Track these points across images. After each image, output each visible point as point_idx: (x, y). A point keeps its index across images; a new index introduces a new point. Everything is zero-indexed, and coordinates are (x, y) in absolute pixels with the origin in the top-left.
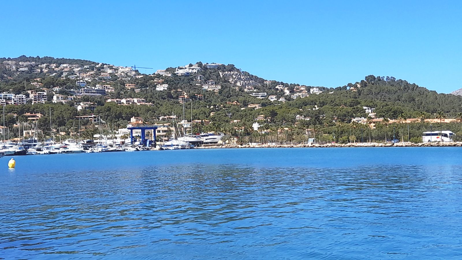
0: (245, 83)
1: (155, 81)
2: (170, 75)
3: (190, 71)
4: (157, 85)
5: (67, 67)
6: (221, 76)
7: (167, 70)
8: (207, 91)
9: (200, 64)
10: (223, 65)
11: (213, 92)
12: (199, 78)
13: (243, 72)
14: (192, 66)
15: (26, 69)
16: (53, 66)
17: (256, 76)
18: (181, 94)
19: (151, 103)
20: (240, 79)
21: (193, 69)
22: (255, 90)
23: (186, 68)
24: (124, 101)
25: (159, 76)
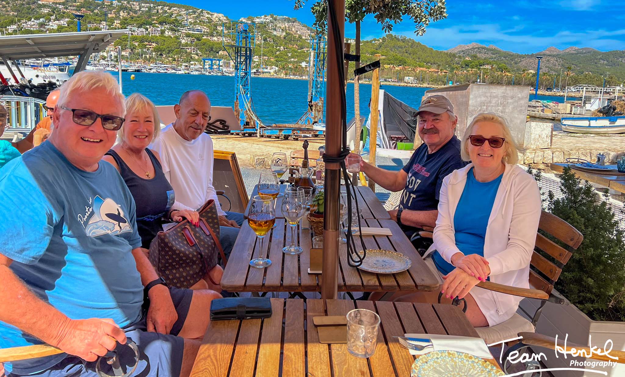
15: (147, 9)
16: (166, 8)
24: (215, 38)
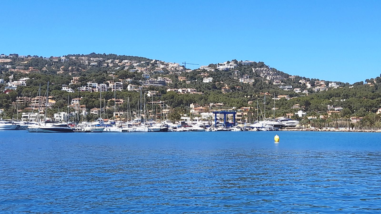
0: (273, 77)
1: (202, 74)
2: (213, 70)
3: (229, 67)
4: (203, 78)
5: (127, 63)
6: (254, 71)
7: (210, 66)
8: (243, 84)
9: (236, 62)
10: (255, 63)
11: (248, 85)
12: (236, 73)
13: (271, 68)
14: (230, 63)
15: (96, 63)
16: (117, 61)
17: (282, 72)
18: (223, 85)
19: (201, 93)
20: (269, 74)
21: (231, 65)
22: (282, 84)
23: (224, 65)
25: (204, 71)
